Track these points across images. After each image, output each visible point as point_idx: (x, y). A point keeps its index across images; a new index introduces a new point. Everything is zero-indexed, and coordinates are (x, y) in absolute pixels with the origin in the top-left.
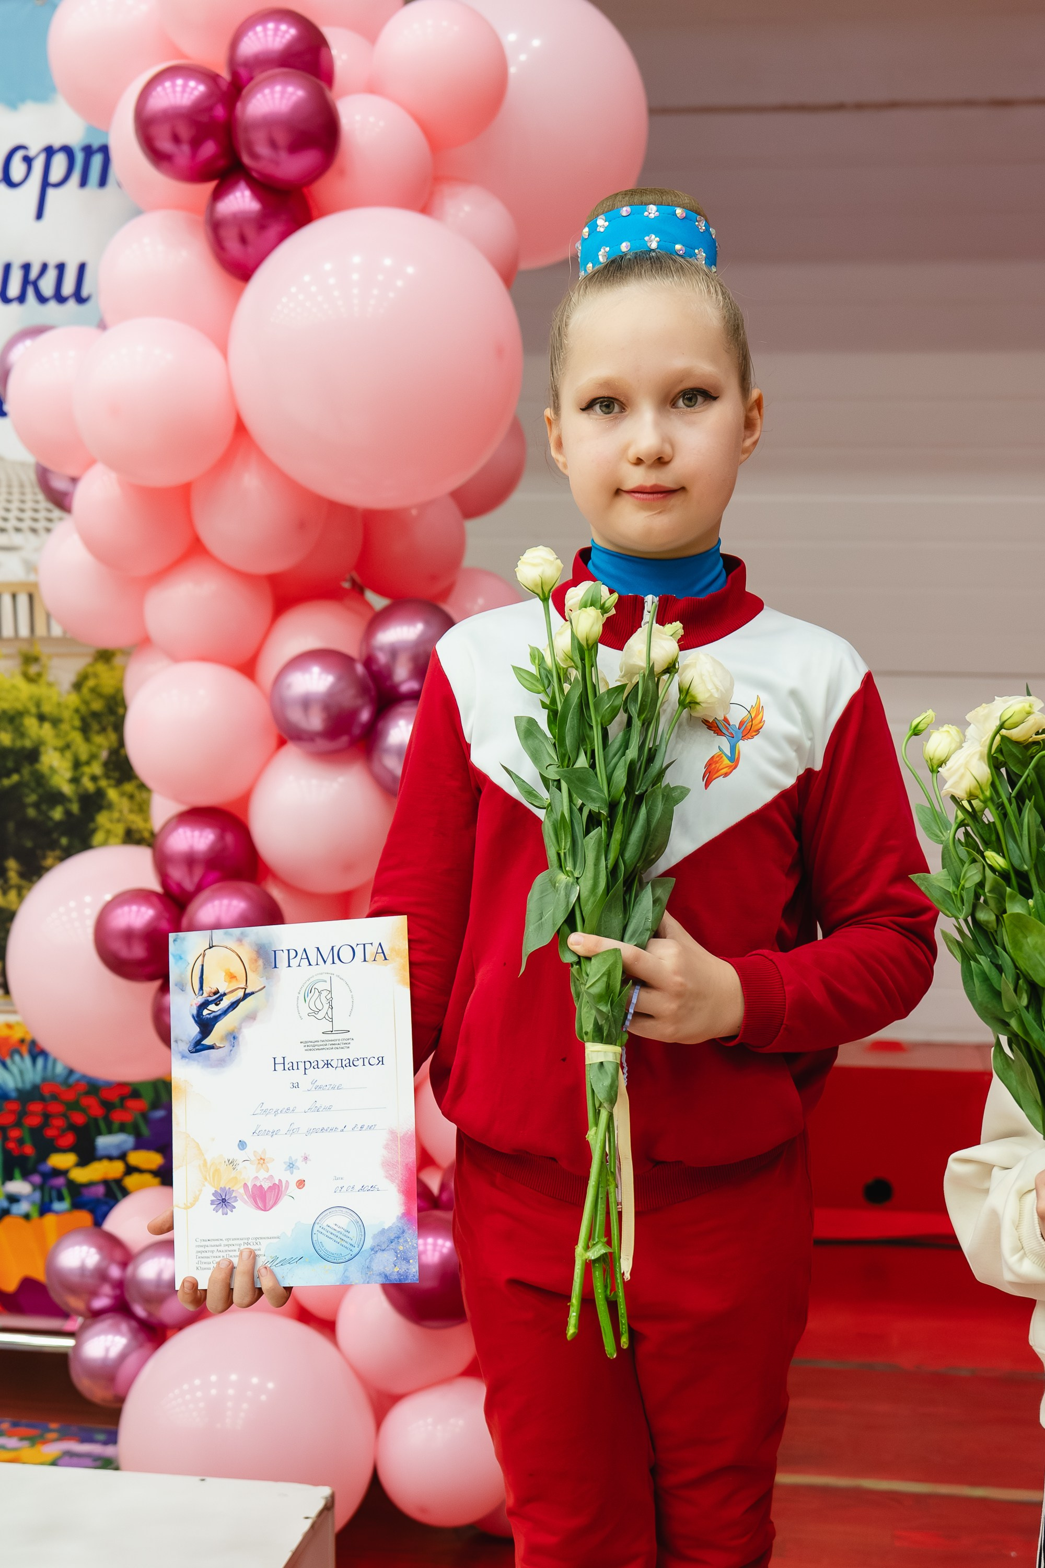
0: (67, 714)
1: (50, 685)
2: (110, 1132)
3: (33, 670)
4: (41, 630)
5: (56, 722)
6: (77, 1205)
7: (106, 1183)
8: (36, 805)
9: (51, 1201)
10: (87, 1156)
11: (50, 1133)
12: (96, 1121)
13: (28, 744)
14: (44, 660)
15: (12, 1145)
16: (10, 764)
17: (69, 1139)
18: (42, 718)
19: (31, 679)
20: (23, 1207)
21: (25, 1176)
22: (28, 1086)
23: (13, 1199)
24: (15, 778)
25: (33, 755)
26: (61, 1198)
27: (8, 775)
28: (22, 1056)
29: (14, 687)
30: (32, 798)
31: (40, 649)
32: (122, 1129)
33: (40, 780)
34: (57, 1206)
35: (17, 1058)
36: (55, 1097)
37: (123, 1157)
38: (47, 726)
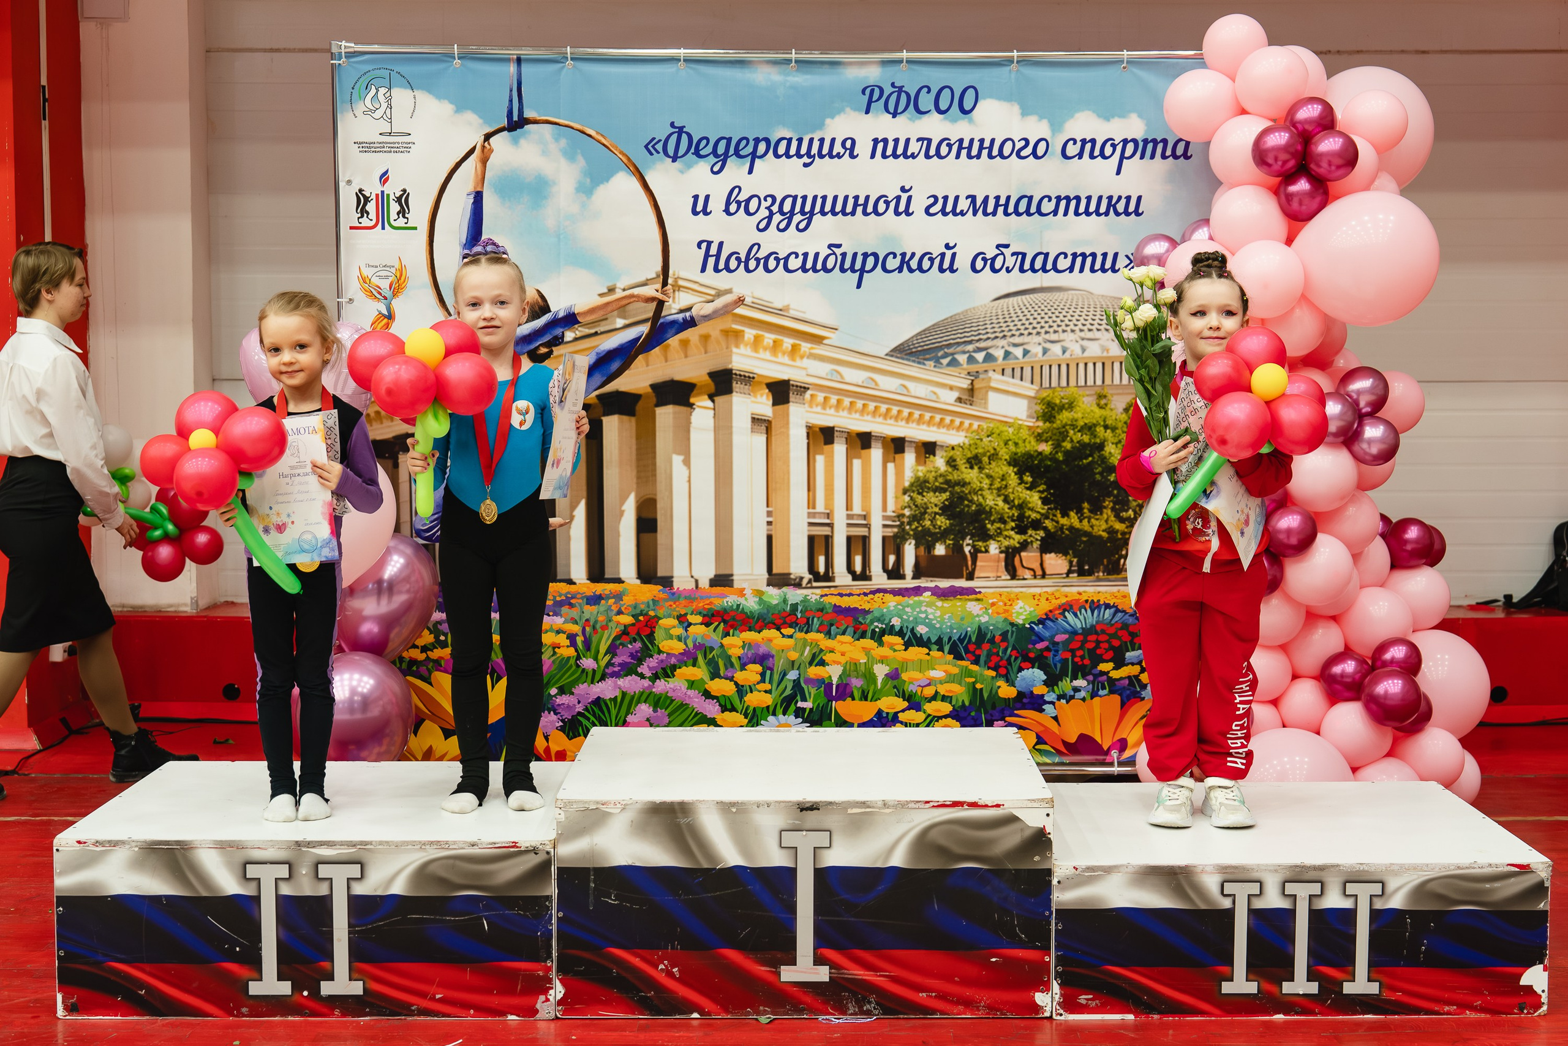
0: (1120, 425)
1: (1111, 410)
2: (1133, 650)
3: (1103, 402)
4: (1108, 381)
5: (1114, 429)
6: (1111, 692)
7: (1129, 677)
8: (1101, 473)
9: (1098, 690)
10: (1120, 663)
11: (1098, 652)
12: (1126, 642)
13: (1098, 441)
14: (1109, 397)
15: (1077, 659)
16: (1088, 452)
17: (1110, 654)
18: (1106, 427)
19: (1101, 408)
20: (1082, 694)
21: (1084, 677)
22: (1088, 626)
23: (1076, 690)
24: (1090, 459)
25: (1101, 447)
26: (1104, 688)
27: (1086, 458)
28: (1086, 611)
29: (1092, 411)
30: (1100, 469)
31: (1106, 391)
32: (1139, 648)
33: (1103, 459)
34: (1101, 692)
35: (1083, 611)
36: (1103, 632)
37: (1140, 663)
38: (1108, 431)
